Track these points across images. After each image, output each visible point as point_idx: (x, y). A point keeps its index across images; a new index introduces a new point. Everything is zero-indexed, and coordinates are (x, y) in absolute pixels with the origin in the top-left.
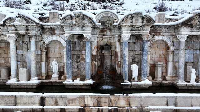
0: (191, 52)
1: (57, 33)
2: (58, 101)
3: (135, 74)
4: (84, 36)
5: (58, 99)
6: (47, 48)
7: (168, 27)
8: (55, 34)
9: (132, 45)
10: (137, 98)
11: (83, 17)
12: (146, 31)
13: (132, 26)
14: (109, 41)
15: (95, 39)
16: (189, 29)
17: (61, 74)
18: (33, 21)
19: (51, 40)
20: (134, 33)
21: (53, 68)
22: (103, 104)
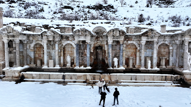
0: (150, 51)
1: (70, 39)
2: (72, 77)
3: (116, 64)
4: (86, 41)
5: (72, 76)
6: (64, 48)
7: (136, 36)
8: (69, 40)
9: (114, 46)
10: (114, 76)
11: (86, 31)
12: (122, 39)
13: (114, 36)
14: (101, 44)
15: (92, 43)
16: (147, 37)
17: (72, 63)
18: (58, 33)
19: (67, 43)
20: (115, 40)
21: (68, 60)
22: (96, 79)
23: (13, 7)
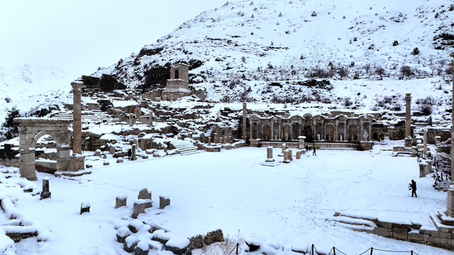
4: (299, 123)
6: (284, 128)
7: (333, 120)
8: (287, 122)
9: (318, 126)
11: (299, 117)
13: (317, 120)
14: (309, 125)
15: (303, 124)
18: (281, 118)
19: (286, 125)
23: (218, 86)
